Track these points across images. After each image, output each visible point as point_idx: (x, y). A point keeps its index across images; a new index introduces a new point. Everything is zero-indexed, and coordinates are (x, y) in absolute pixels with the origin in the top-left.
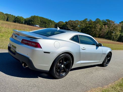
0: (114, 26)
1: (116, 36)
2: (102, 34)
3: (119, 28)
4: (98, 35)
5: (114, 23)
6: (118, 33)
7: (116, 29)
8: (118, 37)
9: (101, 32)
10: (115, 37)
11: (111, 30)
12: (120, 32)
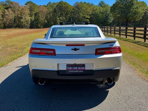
0: (20, 9)
1: (27, 21)
2: (8, 23)
3: (27, 12)
4: (2, 25)
5: (18, 4)
6: (28, 18)
7: (23, 12)
8: (29, 23)
9: (5, 20)
10: (26, 23)
11: (18, 14)
12: (29, 16)
